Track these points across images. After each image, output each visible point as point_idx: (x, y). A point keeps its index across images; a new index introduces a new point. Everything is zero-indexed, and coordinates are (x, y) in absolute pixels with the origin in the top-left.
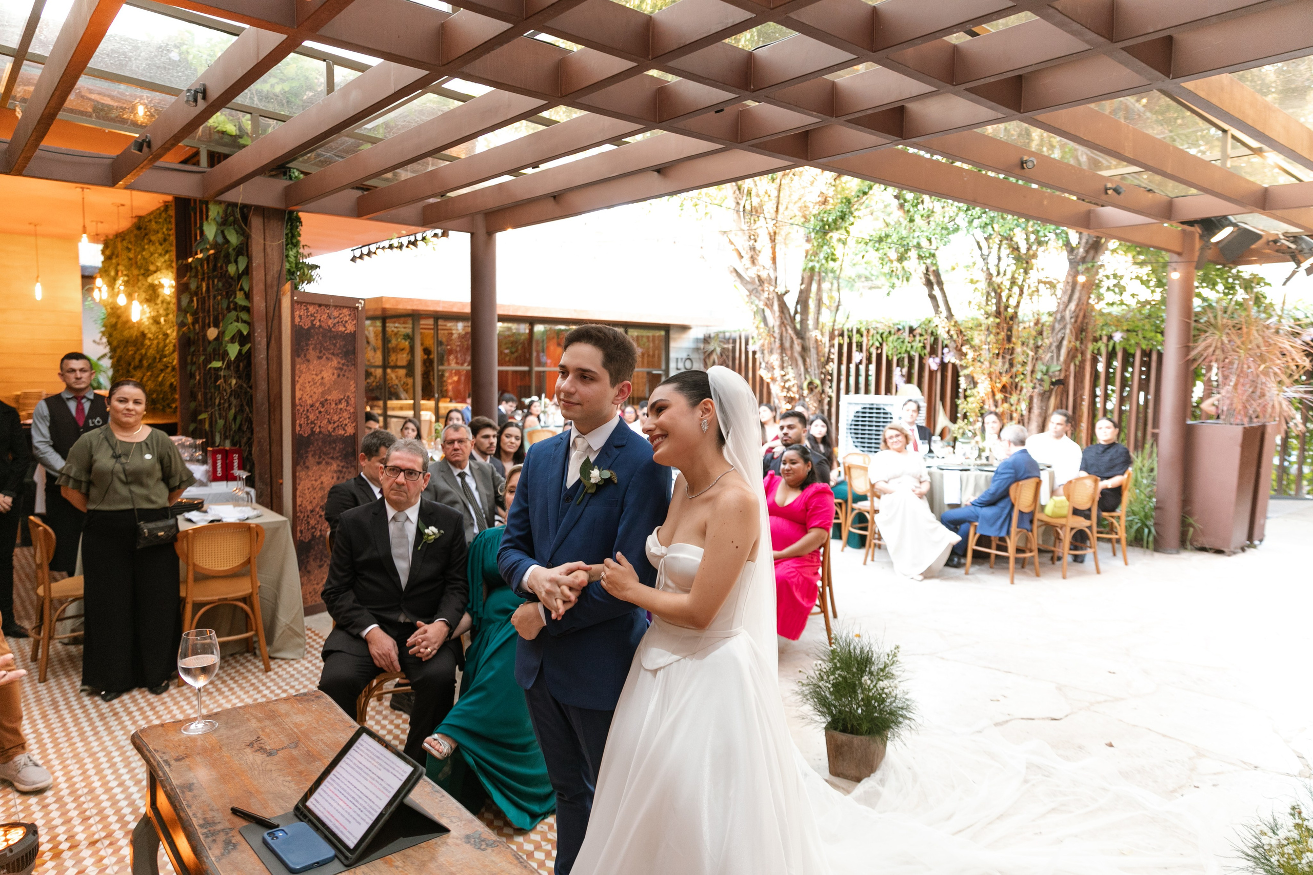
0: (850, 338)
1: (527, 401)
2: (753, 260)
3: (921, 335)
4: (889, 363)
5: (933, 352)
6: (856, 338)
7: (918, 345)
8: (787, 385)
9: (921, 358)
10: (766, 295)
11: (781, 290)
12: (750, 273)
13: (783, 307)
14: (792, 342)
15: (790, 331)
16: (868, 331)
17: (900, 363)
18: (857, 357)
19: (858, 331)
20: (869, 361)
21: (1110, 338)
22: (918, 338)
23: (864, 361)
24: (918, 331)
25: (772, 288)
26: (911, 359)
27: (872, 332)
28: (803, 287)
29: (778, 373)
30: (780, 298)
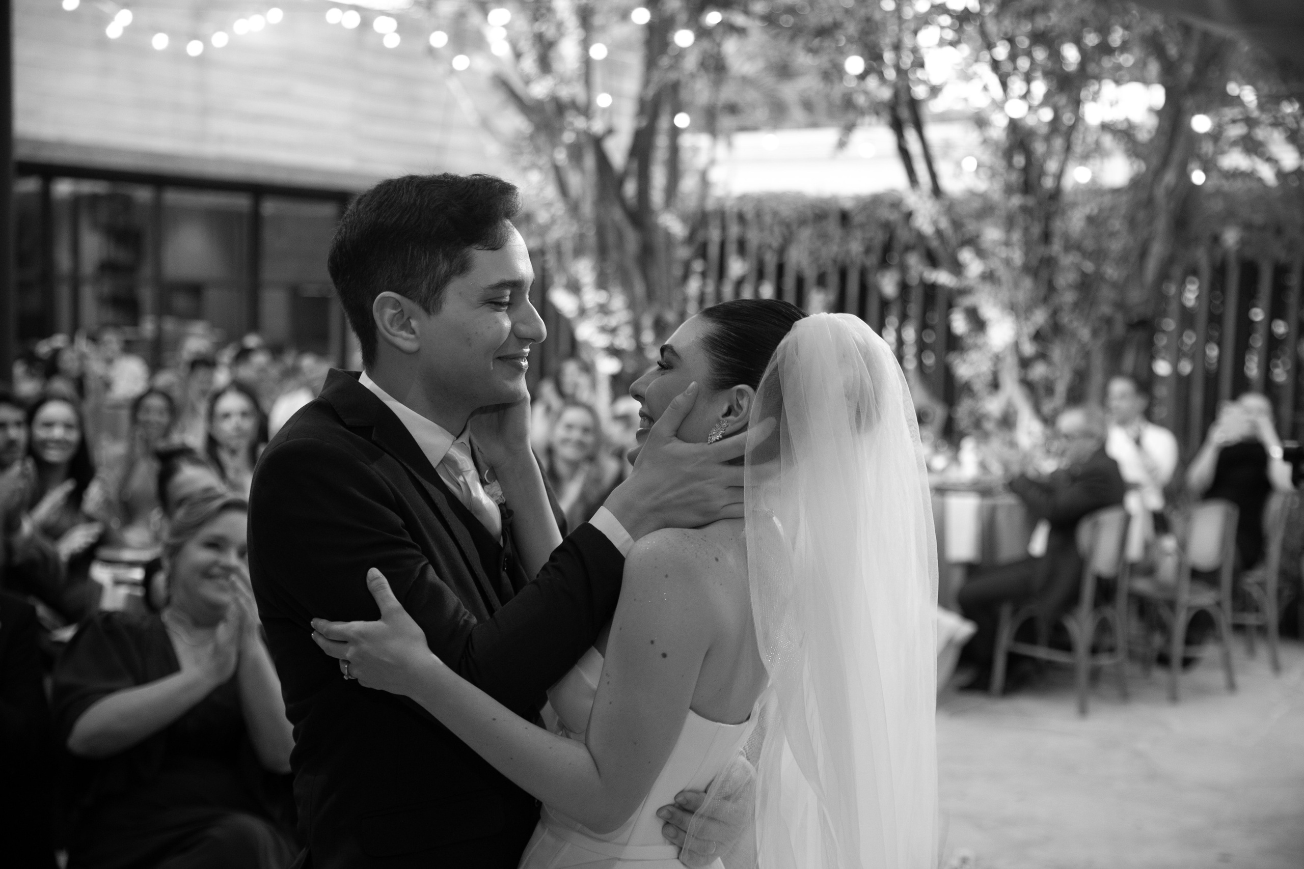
0: (724, 228)
1: (44, 348)
2: (545, 64)
3: (862, 226)
4: (800, 283)
5: (884, 263)
6: (734, 230)
7: (856, 247)
8: (613, 321)
9: (863, 274)
10: (568, 137)
11: (598, 126)
12: (540, 89)
13: (603, 161)
14: (620, 237)
15: (617, 214)
16: (759, 215)
17: (821, 281)
18: (737, 267)
19: (741, 218)
20: (760, 275)
21: (1216, 239)
22: (858, 234)
23: (752, 278)
24: (858, 219)
25: (580, 123)
26: (843, 275)
27: (768, 219)
28: (644, 123)
29: (592, 297)
30: (597, 143)
